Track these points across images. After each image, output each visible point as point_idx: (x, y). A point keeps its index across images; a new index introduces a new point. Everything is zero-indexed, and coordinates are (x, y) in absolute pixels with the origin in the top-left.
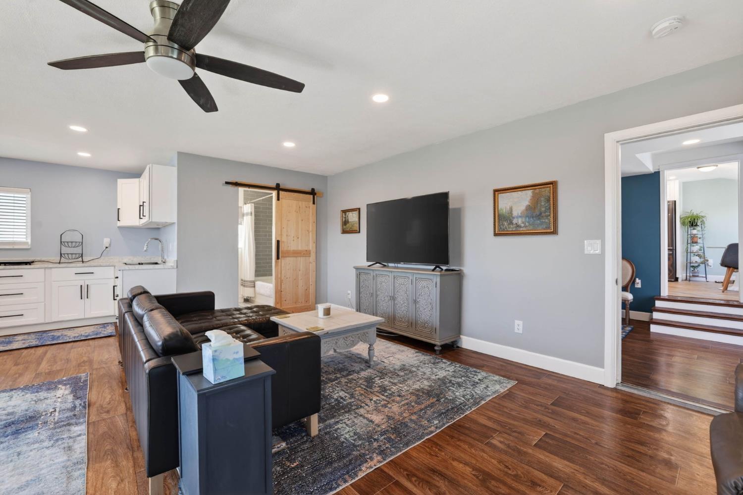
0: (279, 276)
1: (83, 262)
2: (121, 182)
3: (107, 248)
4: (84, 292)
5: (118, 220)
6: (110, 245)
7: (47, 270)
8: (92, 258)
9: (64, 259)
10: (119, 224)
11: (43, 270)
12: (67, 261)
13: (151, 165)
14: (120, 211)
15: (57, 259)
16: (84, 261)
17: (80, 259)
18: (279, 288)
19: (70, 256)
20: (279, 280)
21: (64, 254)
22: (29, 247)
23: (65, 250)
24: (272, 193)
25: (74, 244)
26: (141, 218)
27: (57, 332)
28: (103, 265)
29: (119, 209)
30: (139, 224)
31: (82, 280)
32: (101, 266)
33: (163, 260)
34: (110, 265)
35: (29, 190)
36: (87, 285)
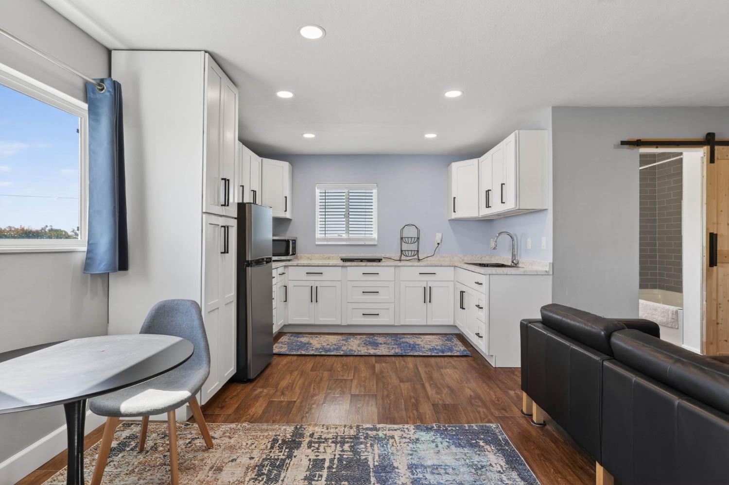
0: (714, 296)
1: (419, 260)
2: (455, 166)
3: (438, 244)
4: (427, 295)
5: (454, 211)
6: (442, 240)
7: (397, 269)
9: (404, 256)
10: (454, 216)
11: (394, 268)
12: (406, 258)
13: (517, 131)
14: (456, 199)
15: (397, 255)
17: (416, 257)
18: (714, 318)
19: (409, 252)
20: (714, 303)
21: (404, 251)
22: (376, 244)
23: (405, 247)
24: (681, 154)
25: (413, 239)
26: (488, 206)
27: (407, 338)
28: (443, 265)
29: (454, 198)
30: (478, 215)
31: (425, 281)
32: (441, 266)
33: (514, 261)
34: (451, 265)
35: (376, 184)
36: (430, 287)
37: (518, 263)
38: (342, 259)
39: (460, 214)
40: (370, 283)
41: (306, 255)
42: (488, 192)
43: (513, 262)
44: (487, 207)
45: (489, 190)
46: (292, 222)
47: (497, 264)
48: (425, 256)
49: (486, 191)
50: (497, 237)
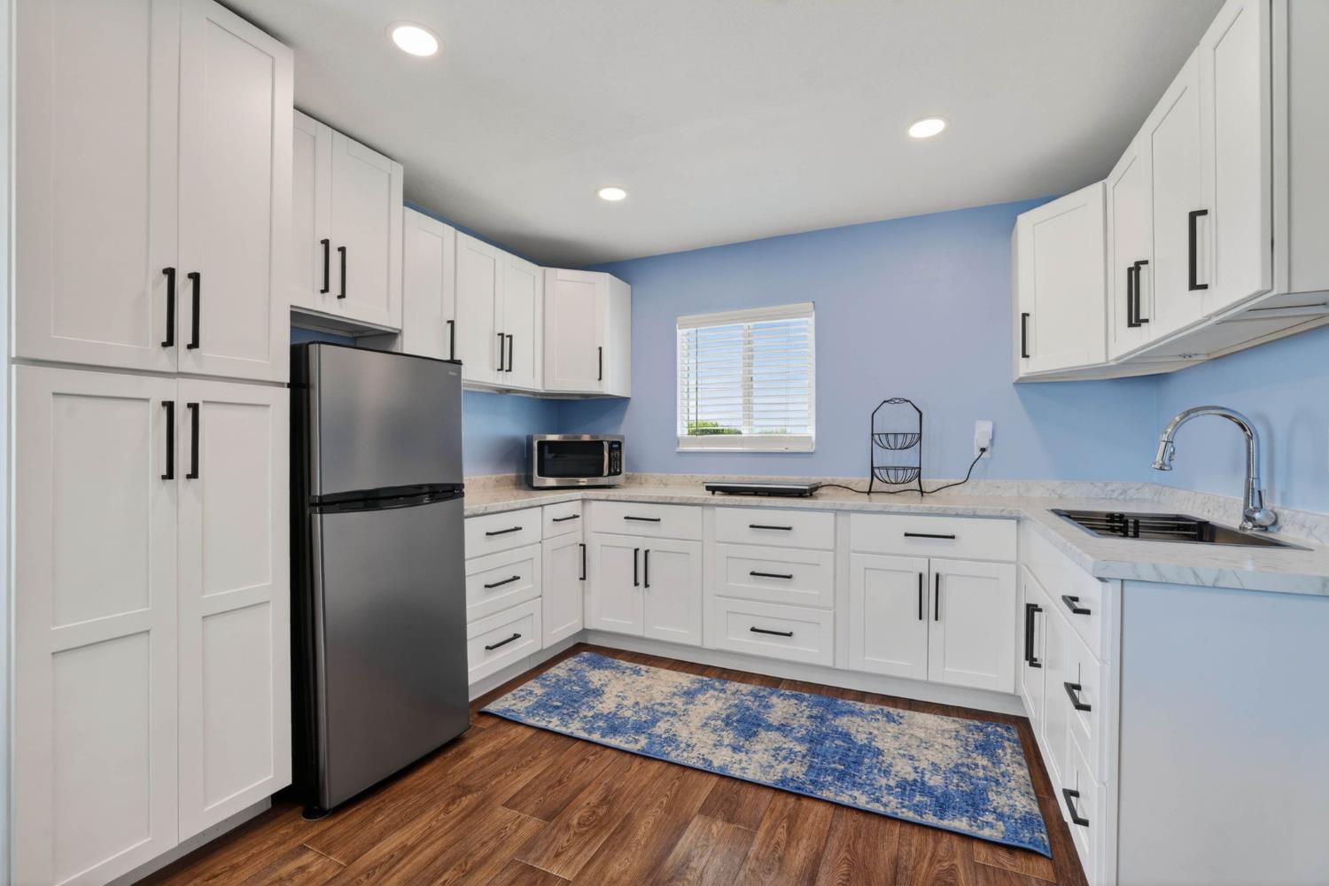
1: (922, 492)
3: (983, 450)
4: (928, 597)
5: (1025, 355)
6: (992, 441)
7: (841, 518)
8: (944, 482)
9: (880, 481)
10: (1025, 368)
11: (831, 515)
12: (885, 487)
14: (1029, 319)
15: (863, 481)
16: (923, 490)
17: (914, 484)
19: (892, 473)
21: (879, 468)
22: (812, 449)
23: (881, 457)
25: (900, 438)
26: (1135, 320)
27: (861, 714)
28: (979, 513)
29: (1025, 316)
30: (1102, 360)
31: (923, 556)
32: (974, 516)
33: (1257, 515)
34: (1004, 514)
35: (811, 304)
36: (937, 576)
37: (1275, 523)
38: (708, 488)
39: (1043, 361)
40: (771, 551)
41: (654, 475)
42: (1134, 272)
43: (1248, 518)
44: (1130, 325)
45: (1138, 265)
46: (632, 403)
47: (1178, 518)
48: (943, 482)
49: (1130, 270)
50: (1177, 426)
